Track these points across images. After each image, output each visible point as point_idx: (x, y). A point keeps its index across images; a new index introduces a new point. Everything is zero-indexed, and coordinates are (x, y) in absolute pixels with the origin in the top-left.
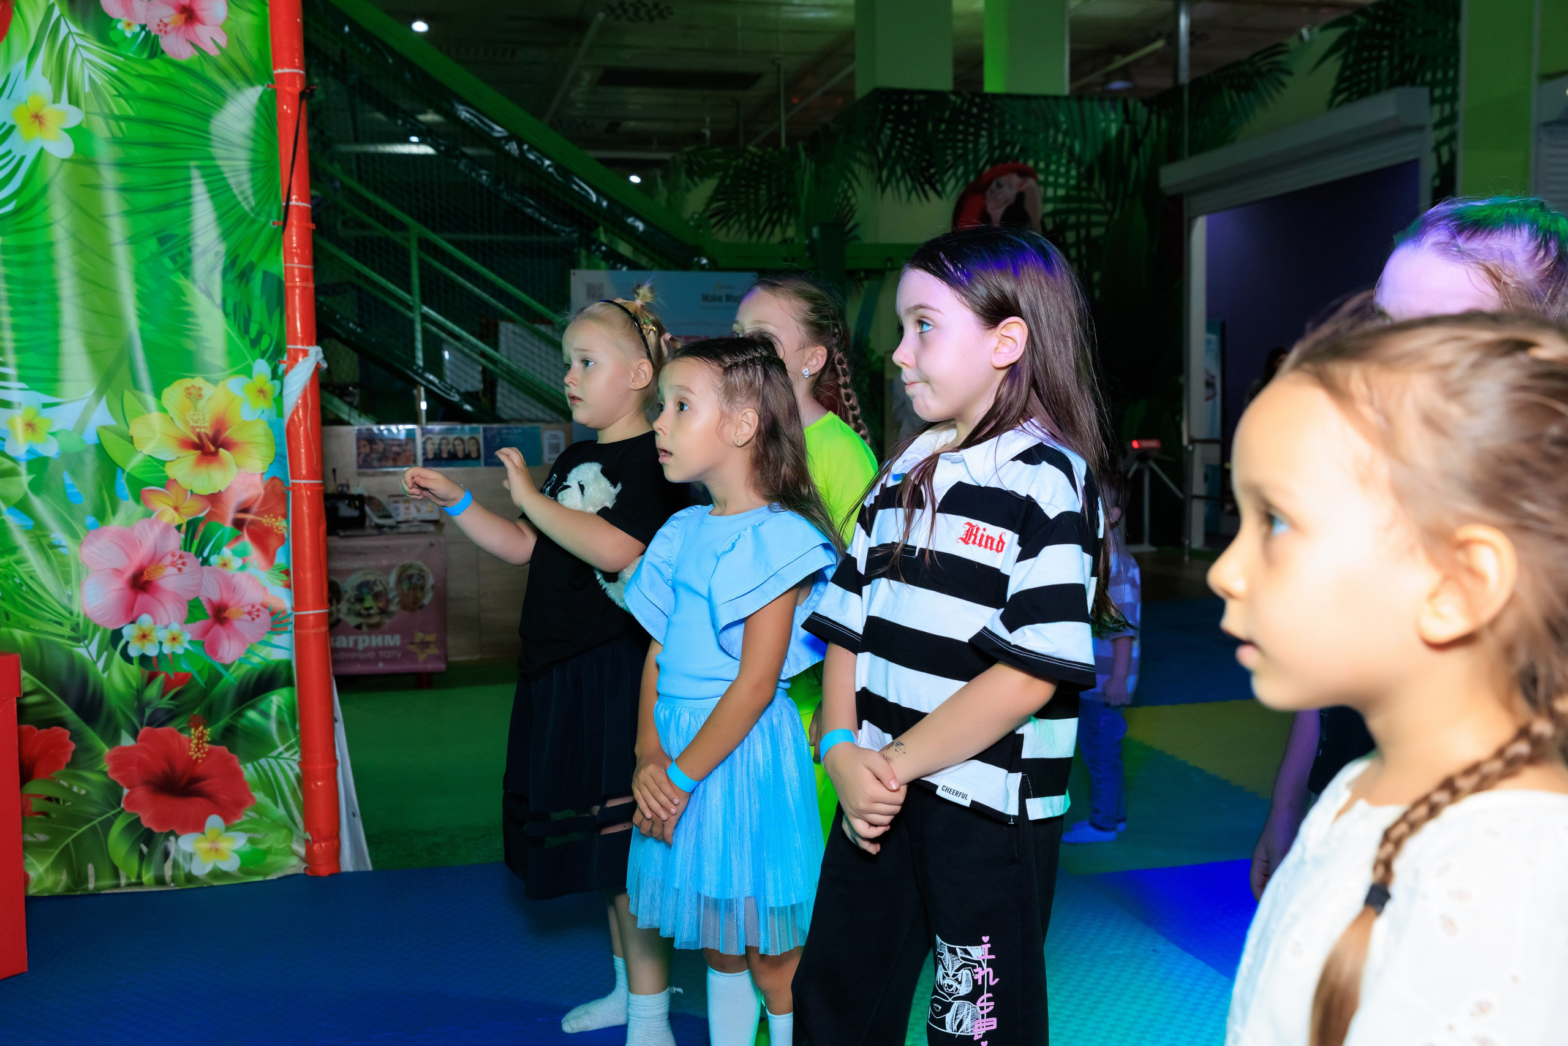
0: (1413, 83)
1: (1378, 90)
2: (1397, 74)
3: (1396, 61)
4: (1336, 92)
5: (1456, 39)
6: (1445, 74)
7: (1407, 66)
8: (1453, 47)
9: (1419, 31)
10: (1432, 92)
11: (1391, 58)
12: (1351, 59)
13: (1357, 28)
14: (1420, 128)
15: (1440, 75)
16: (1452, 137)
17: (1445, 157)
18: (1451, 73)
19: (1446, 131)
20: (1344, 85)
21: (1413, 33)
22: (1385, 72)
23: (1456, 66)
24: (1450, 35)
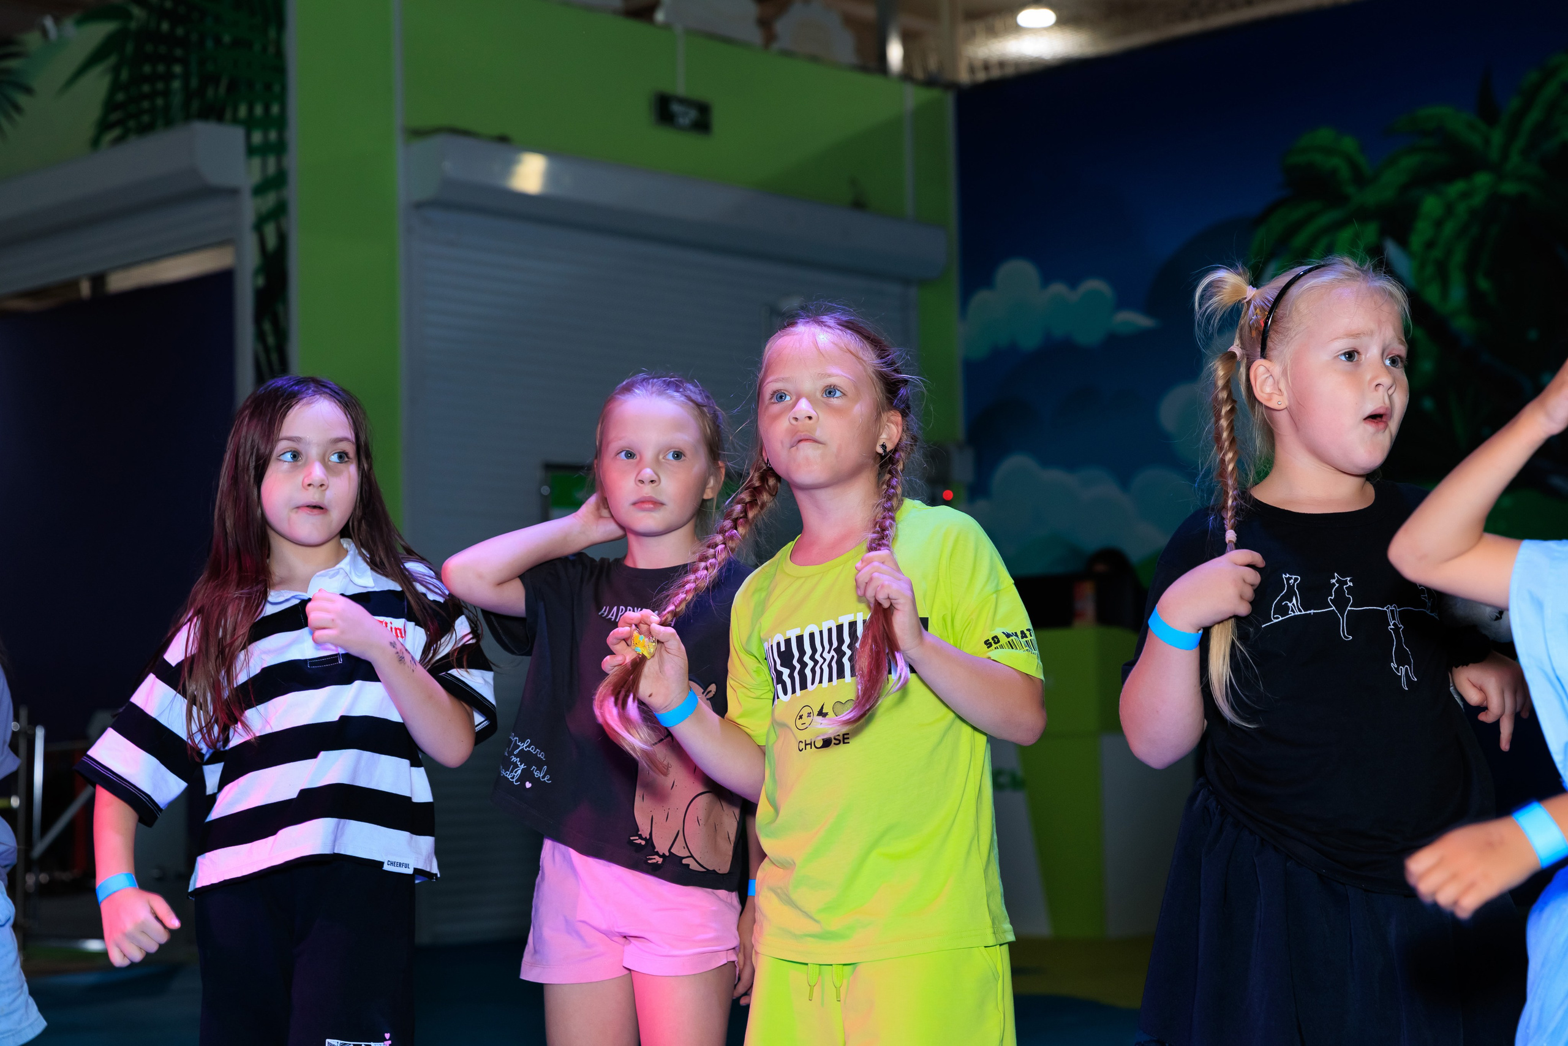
0: (220, 118)
1: (169, 123)
2: (195, 105)
3: (194, 83)
4: (104, 126)
5: (280, 54)
6: (267, 109)
7: (210, 92)
8: (277, 68)
9: (227, 39)
10: (248, 136)
11: (186, 77)
12: (124, 75)
13: (133, 25)
14: (233, 192)
15: (259, 110)
16: (280, 211)
17: (271, 242)
18: (275, 109)
19: (270, 200)
20: (114, 117)
21: (218, 41)
22: (177, 100)
23: (282, 98)
24: (271, 50)
